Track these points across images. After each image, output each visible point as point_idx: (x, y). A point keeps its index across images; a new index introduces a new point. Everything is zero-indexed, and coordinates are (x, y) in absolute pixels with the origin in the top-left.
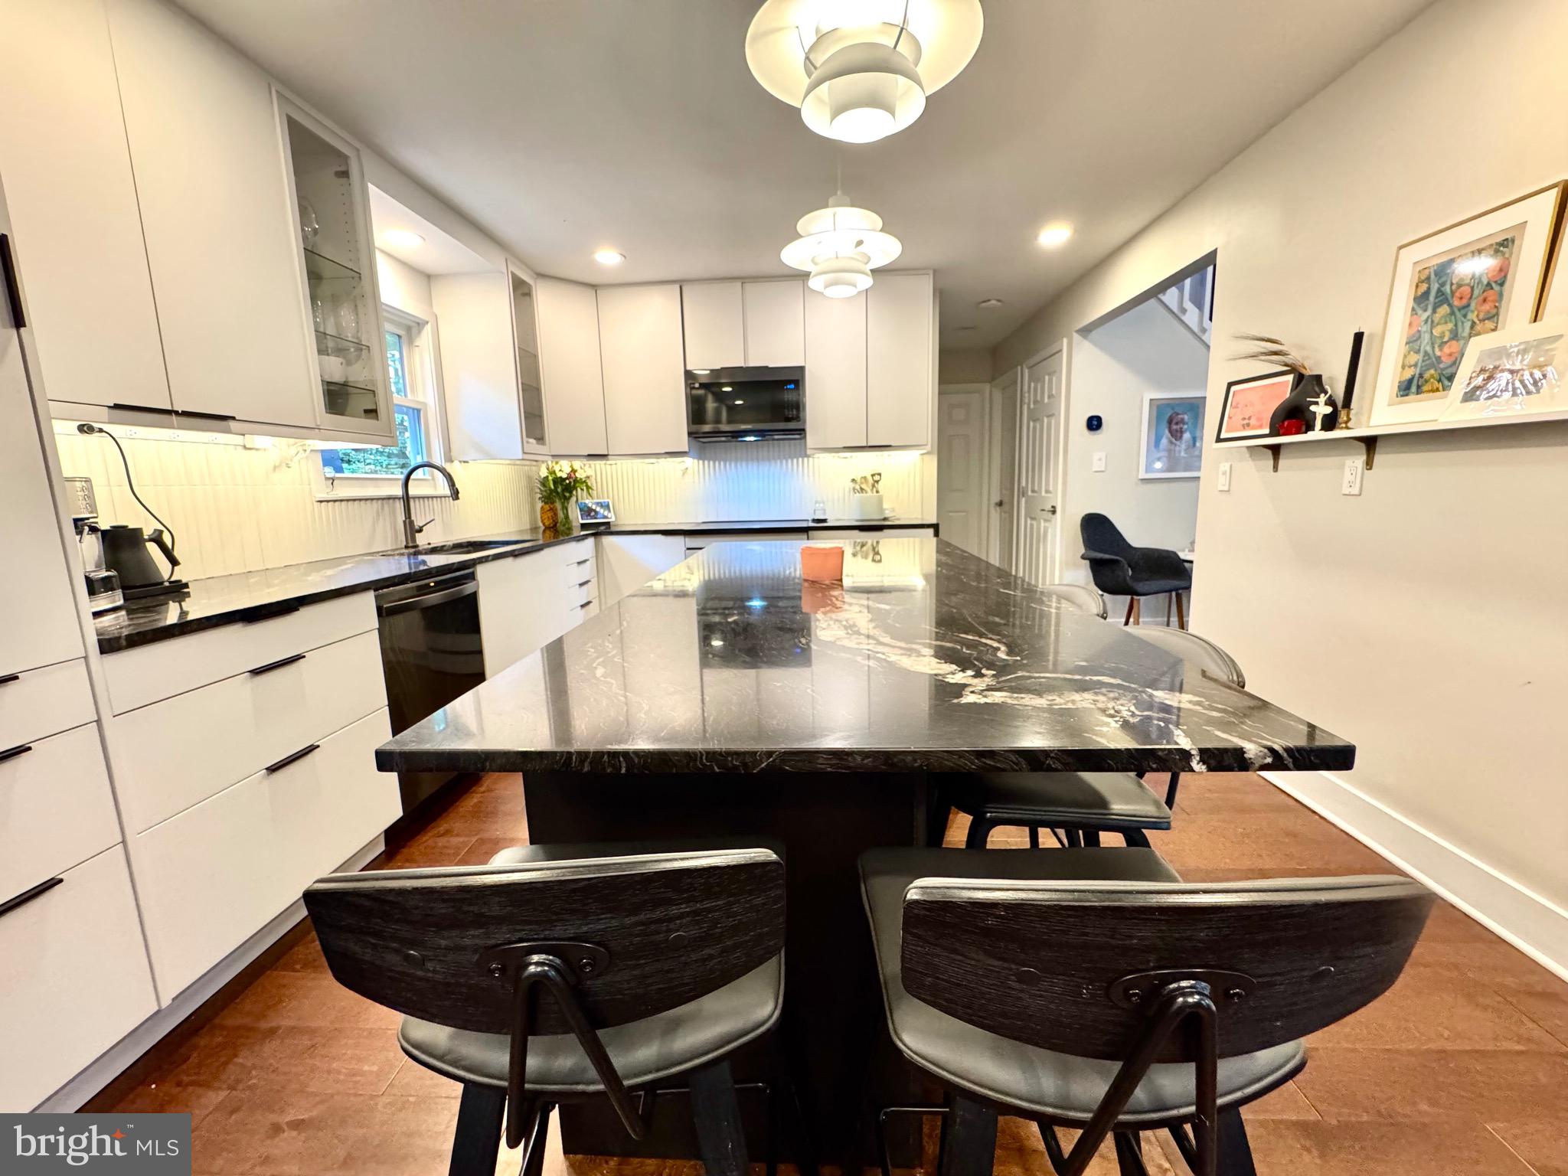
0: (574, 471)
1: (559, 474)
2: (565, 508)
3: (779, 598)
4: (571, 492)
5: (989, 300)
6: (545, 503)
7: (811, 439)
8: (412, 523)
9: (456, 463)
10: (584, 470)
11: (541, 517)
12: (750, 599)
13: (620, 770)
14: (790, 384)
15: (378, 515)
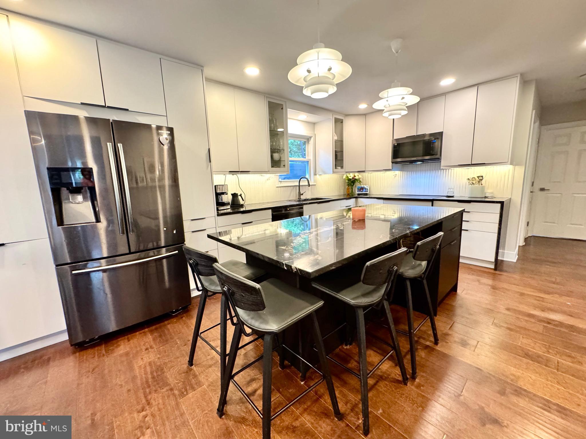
0: (355, 176)
1: (350, 178)
2: (352, 189)
4: (354, 184)
6: (348, 186)
7: (443, 162)
8: (300, 192)
9: (318, 175)
15: (292, 191)
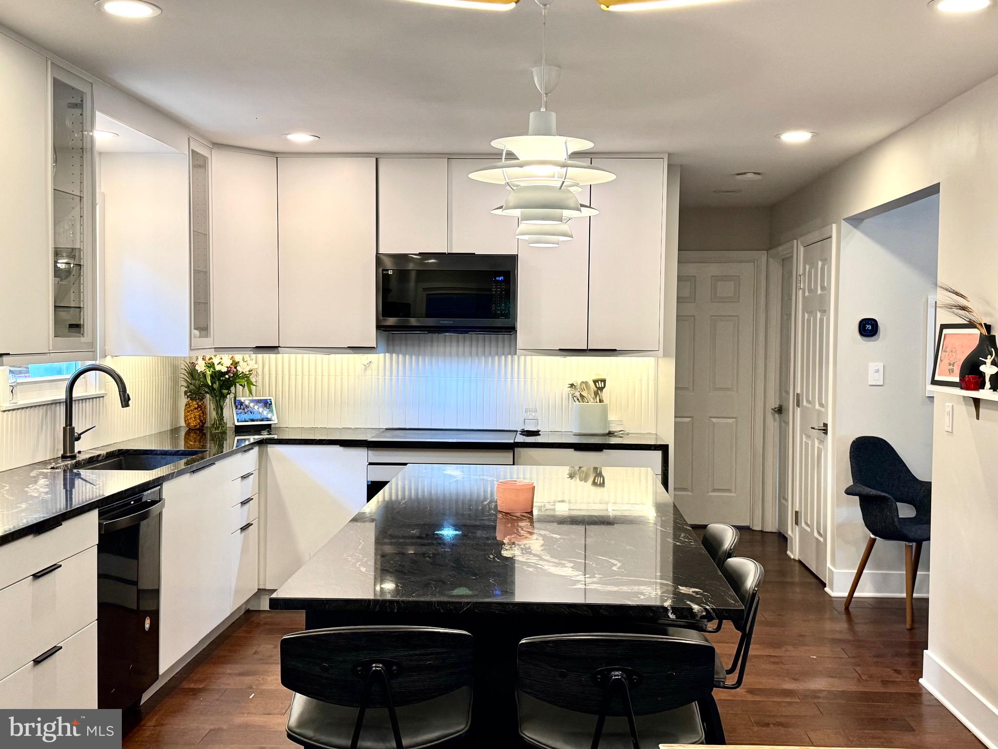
0: (235, 365)
1: (218, 368)
2: (220, 408)
3: (475, 526)
4: (229, 388)
5: (745, 173)
6: (191, 399)
7: (522, 337)
8: (72, 430)
9: (109, 357)
10: (247, 363)
11: (186, 417)
12: (440, 527)
13: (394, 610)
14: (499, 276)
